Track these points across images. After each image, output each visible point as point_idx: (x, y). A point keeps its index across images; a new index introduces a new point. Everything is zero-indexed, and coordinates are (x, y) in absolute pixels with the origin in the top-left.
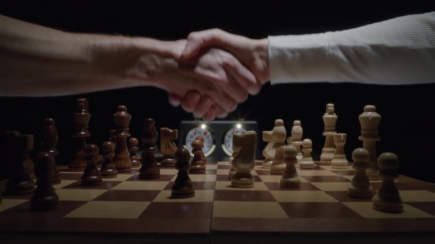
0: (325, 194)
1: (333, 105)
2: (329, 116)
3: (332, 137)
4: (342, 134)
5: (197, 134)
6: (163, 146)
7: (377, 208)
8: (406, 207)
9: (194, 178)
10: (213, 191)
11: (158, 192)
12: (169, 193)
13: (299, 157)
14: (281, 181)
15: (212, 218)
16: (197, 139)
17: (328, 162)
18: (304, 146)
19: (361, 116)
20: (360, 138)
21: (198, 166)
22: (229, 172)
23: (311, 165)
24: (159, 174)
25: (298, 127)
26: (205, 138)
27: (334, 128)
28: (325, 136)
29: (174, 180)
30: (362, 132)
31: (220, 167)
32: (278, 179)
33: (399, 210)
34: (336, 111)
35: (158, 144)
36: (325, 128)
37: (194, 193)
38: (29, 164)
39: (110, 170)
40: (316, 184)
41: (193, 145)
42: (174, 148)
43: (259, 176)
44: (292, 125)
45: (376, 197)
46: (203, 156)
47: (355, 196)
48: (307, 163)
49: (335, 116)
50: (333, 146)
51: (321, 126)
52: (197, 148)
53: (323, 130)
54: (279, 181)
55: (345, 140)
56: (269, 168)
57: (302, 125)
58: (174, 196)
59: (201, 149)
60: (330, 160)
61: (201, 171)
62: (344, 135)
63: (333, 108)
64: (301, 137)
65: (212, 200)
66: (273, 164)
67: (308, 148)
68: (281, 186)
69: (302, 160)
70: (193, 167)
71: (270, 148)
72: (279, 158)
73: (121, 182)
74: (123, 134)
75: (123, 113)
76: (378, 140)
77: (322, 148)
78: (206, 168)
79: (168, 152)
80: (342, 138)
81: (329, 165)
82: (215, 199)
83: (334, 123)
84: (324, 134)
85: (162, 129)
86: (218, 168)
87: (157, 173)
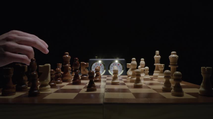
0: (152, 90)
1: (158, 51)
2: (157, 57)
3: (158, 66)
4: (162, 65)
5: (97, 65)
6: (82, 70)
7: (173, 95)
8: (185, 94)
9: (96, 84)
10: (104, 89)
11: (80, 90)
12: (86, 90)
13: (143, 75)
14: (134, 84)
15: (104, 98)
16: (97, 67)
17: (156, 77)
18: (145, 70)
19: (170, 56)
20: (169, 66)
21: (98, 79)
22: (112, 82)
23: (149, 78)
24: (81, 82)
25: (143, 61)
26: (101, 67)
27: (159, 62)
28: (155, 66)
29: (87, 85)
30: (170, 63)
31: (108, 80)
32: (133, 84)
33: (182, 95)
34: (160, 54)
35: (80, 69)
36: (155, 62)
37: (96, 89)
38: (25, 78)
39: (59, 81)
40: (150, 86)
41: (96, 70)
42: (87, 71)
43: (125, 83)
44: (140, 61)
45: (172, 90)
46: (100, 75)
47: (165, 90)
48: (146, 77)
49: (159, 56)
50: (158, 70)
51: (153, 61)
52: (97, 71)
53: (154, 63)
54: (133, 85)
55: (164, 67)
56: (130, 80)
57: (145, 61)
58: (88, 91)
59: (99, 72)
60: (157, 76)
61: (99, 81)
62: (163, 65)
63: (159, 53)
64: (144, 66)
65: (104, 92)
66: (131, 78)
67: (147, 71)
68: (134, 87)
69: (145, 76)
70: (96, 79)
71: (130, 71)
72: (133, 75)
73: (64, 86)
74: (67, 65)
75: (67, 56)
76: (177, 67)
77: (154, 71)
78: (101, 80)
79: (84, 73)
80: (162, 66)
81: (157, 78)
82: (106, 92)
83: (159, 60)
84: (155, 64)
85: (81, 63)
86: (107, 80)
87: (80, 82)
